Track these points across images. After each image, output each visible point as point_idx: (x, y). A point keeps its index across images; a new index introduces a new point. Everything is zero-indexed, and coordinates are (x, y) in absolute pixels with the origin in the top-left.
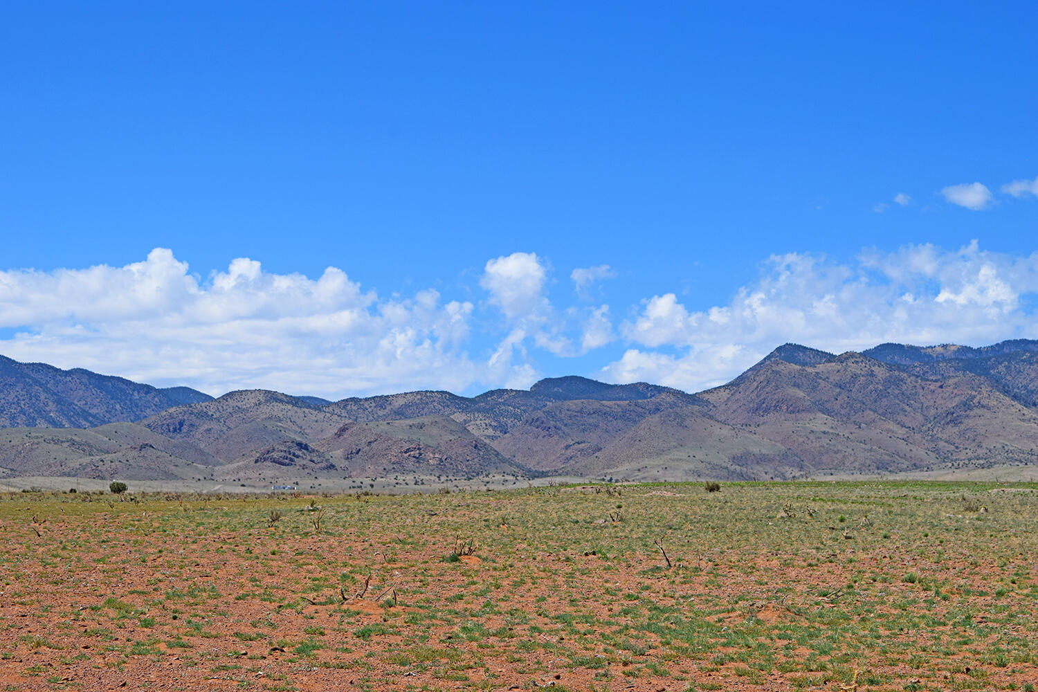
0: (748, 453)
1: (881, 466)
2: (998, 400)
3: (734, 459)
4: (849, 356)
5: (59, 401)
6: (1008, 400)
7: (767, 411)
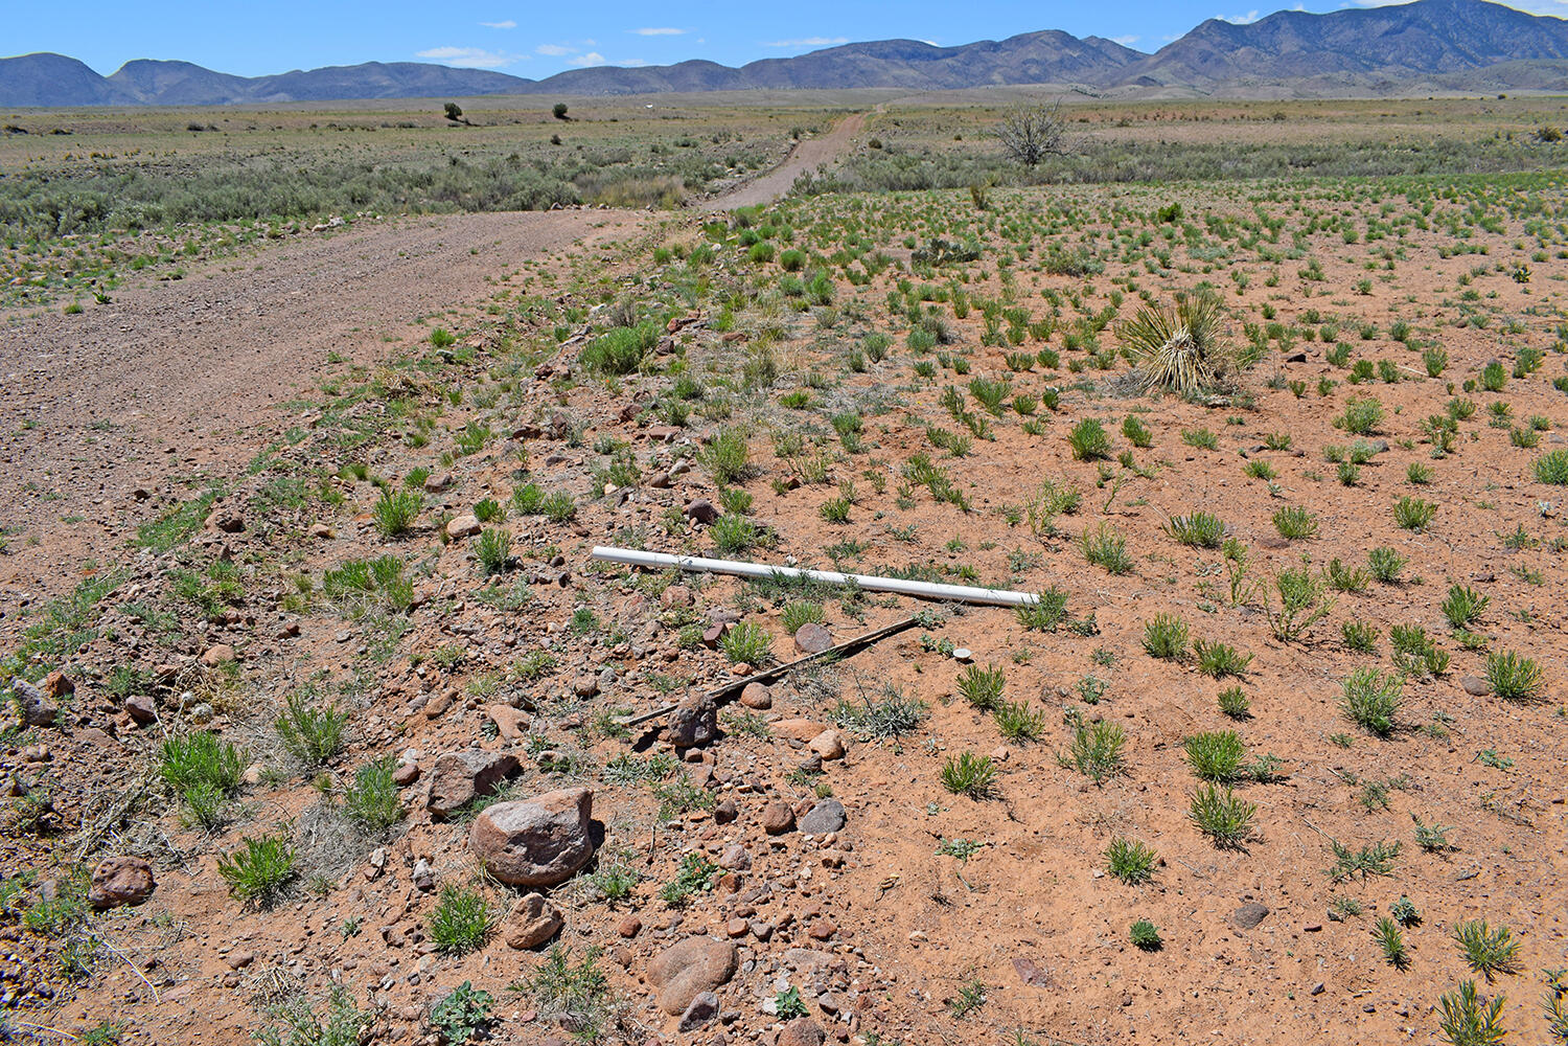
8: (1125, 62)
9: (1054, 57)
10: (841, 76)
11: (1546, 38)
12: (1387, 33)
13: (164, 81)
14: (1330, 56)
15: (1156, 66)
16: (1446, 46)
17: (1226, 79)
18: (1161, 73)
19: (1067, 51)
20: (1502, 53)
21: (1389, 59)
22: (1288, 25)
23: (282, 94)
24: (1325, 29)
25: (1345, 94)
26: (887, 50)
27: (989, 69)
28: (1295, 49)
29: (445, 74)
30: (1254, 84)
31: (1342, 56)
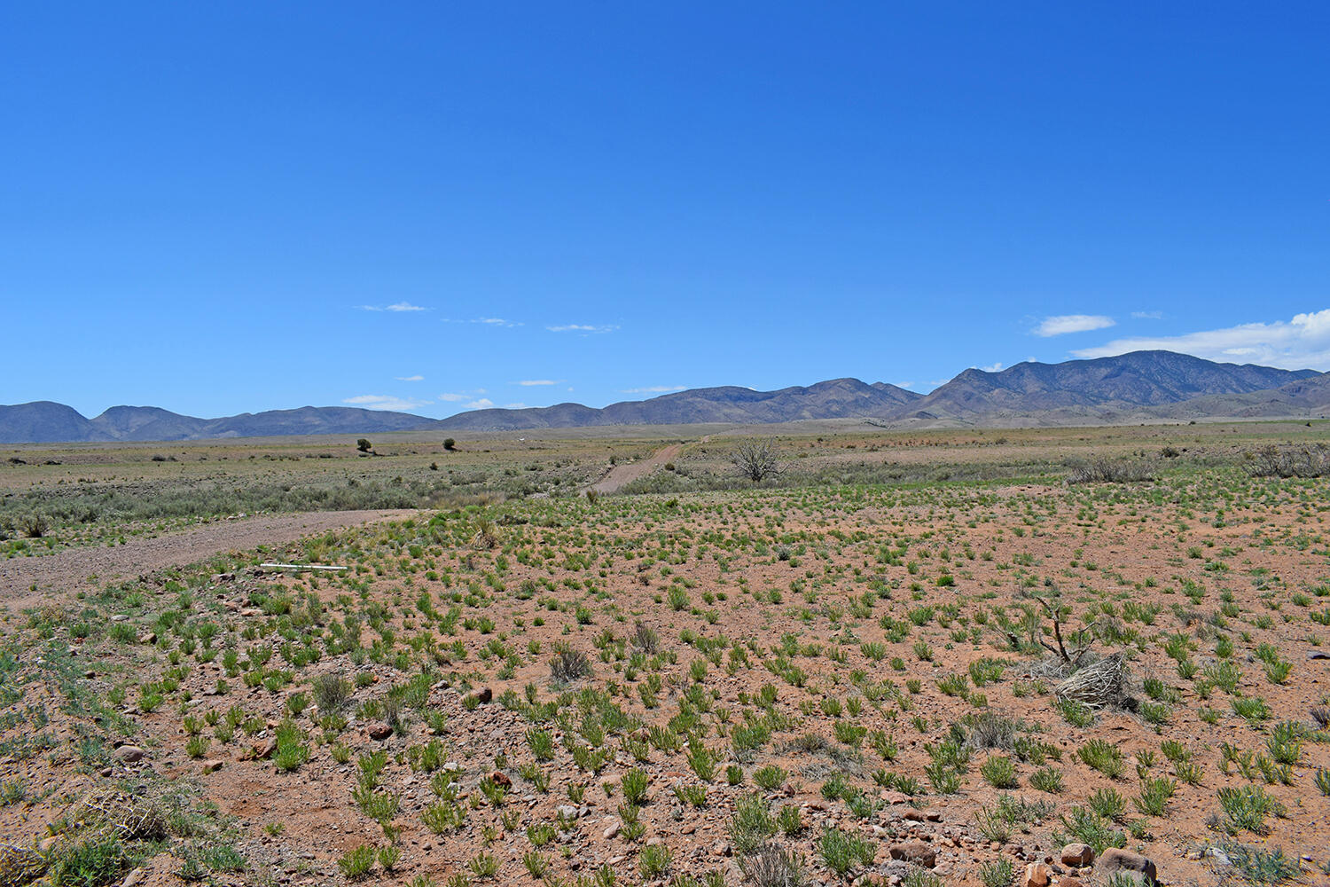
5: (1238, 380)
8: (906, 401)
9: (850, 398)
10: (682, 414)
11: (1229, 378)
12: (1106, 377)
13: (136, 422)
14: (1064, 394)
15: (930, 403)
16: (1153, 386)
17: (986, 413)
18: (935, 409)
19: (860, 393)
20: (1198, 390)
21: (1111, 395)
22: (1029, 372)
23: (232, 432)
24: (1058, 375)
25: (1079, 423)
26: (719, 394)
27: (799, 407)
28: (1039, 389)
29: (365, 416)
30: (1008, 416)
31: (1074, 395)
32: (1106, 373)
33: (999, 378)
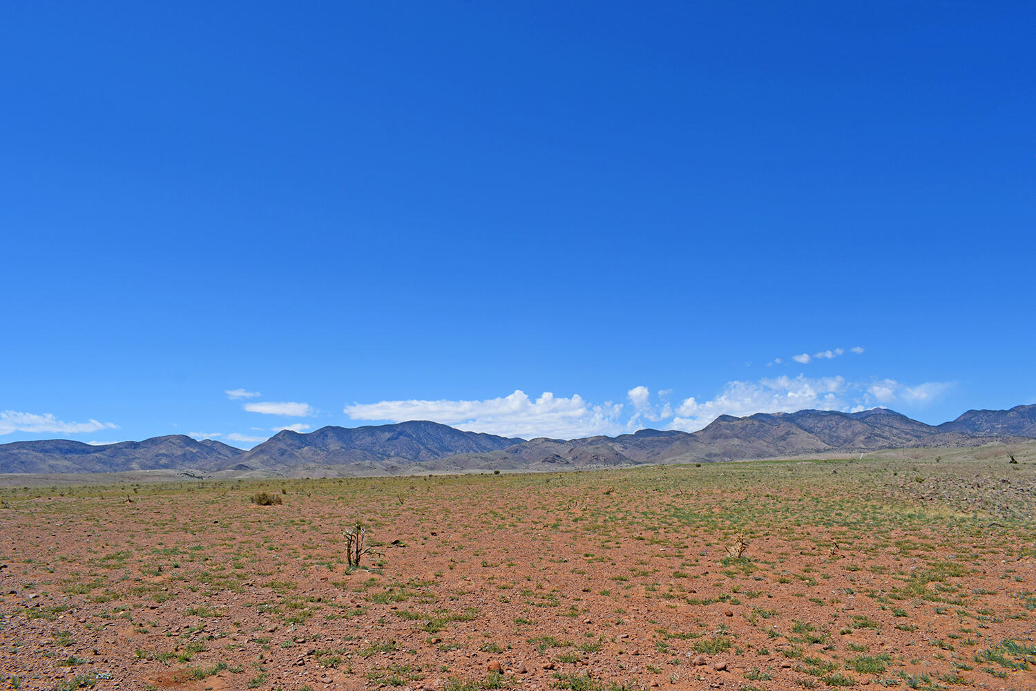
0: (712, 453)
1: (759, 456)
2: (799, 431)
3: (706, 455)
4: (745, 418)
5: (477, 444)
6: (803, 431)
7: (717, 438)
9: (179, 452)
11: (471, 442)
12: (389, 439)
14: (358, 452)
15: (250, 458)
16: (422, 447)
17: (296, 466)
18: (254, 462)
19: (189, 448)
20: (450, 451)
21: (392, 454)
22: (332, 434)
24: (354, 437)
25: (370, 473)
26: (48, 447)
27: (129, 460)
28: (339, 448)
30: (314, 469)
31: (366, 452)
32: (389, 436)
33: (308, 438)
